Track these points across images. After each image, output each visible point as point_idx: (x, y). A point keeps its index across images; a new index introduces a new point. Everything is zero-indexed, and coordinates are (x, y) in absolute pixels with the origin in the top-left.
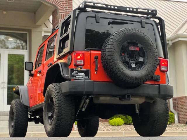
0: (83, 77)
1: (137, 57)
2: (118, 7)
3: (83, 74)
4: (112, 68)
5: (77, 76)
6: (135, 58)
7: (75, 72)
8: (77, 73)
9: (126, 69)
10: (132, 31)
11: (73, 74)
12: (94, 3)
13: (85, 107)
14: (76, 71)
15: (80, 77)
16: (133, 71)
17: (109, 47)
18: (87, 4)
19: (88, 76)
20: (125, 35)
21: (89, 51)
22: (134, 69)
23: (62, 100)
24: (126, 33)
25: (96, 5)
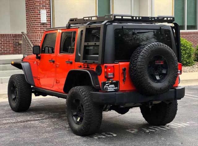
0: (113, 88)
1: (160, 69)
2: (142, 17)
3: (113, 86)
4: (142, 83)
5: (108, 88)
6: (159, 70)
7: (107, 85)
8: (108, 86)
9: (153, 82)
10: (158, 46)
11: (105, 86)
12: (122, 17)
13: (108, 108)
14: (107, 83)
15: (111, 88)
16: (157, 83)
17: (140, 64)
18: (116, 17)
19: (118, 87)
20: (152, 51)
21: (117, 63)
22: (158, 81)
23: (92, 107)
24: (154, 49)
25: (124, 18)
